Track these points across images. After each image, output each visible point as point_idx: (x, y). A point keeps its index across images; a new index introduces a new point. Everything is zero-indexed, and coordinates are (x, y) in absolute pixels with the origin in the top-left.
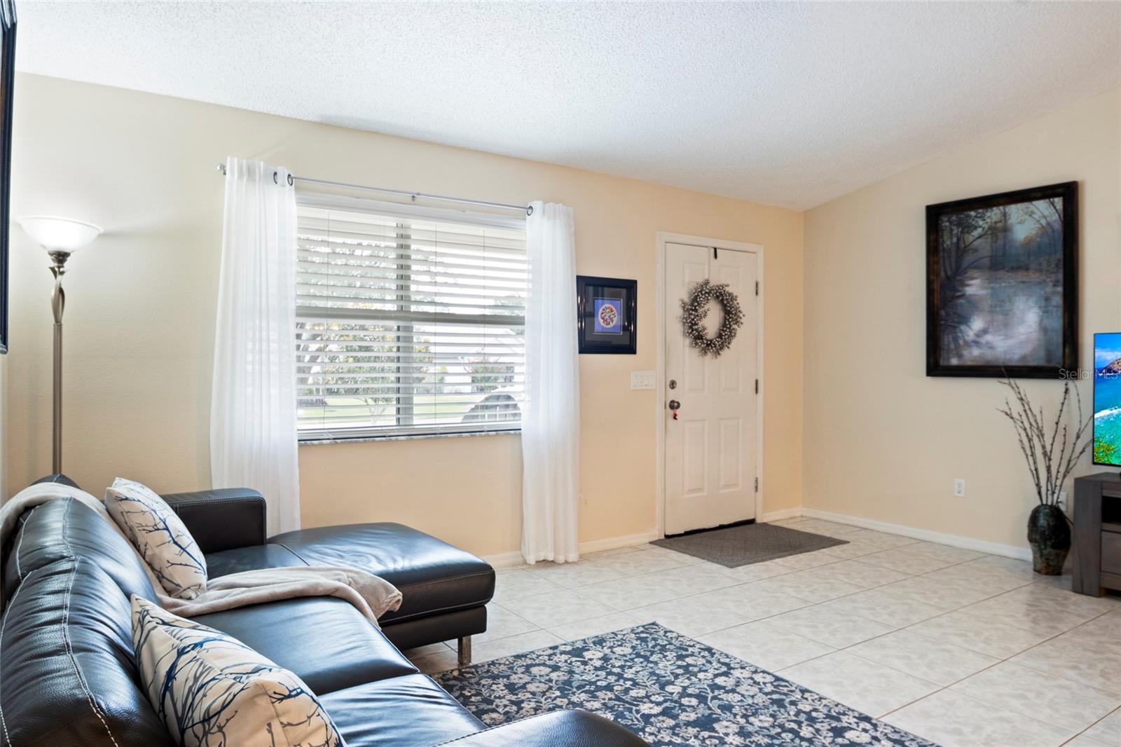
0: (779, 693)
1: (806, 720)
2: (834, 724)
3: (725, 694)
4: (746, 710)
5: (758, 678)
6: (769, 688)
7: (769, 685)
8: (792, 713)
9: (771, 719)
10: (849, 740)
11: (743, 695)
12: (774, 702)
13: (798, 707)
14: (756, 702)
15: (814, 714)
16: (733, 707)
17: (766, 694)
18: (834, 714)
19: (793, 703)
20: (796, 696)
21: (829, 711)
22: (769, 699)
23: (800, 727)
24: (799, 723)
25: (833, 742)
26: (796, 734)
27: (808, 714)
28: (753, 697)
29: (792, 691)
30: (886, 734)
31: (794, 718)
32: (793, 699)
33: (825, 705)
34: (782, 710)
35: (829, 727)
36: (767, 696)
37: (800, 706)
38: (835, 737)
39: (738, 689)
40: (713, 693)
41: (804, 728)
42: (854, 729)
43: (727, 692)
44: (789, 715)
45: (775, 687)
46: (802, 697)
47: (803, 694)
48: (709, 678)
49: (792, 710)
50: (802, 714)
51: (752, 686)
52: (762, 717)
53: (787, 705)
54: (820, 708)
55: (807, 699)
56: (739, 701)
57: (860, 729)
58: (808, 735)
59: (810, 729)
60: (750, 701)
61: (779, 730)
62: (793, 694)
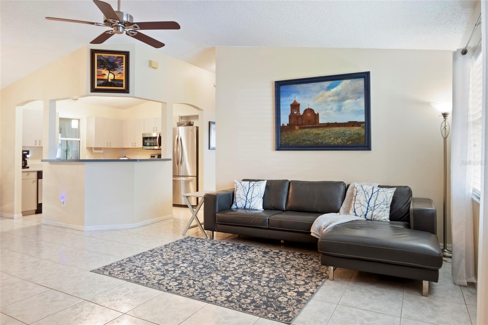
0: (202, 293)
1: (191, 285)
2: (181, 286)
3: (223, 288)
4: (213, 284)
5: (213, 298)
6: (207, 294)
7: (208, 296)
8: (197, 287)
9: (204, 283)
10: (177, 282)
11: (217, 289)
12: (204, 289)
13: (194, 289)
14: (211, 288)
15: (188, 288)
16: (218, 284)
17: (208, 291)
18: (181, 289)
19: (197, 290)
20: (195, 293)
21: (182, 290)
22: (206, 290)
23: (193, 283)
24: (194, 284)
25: (182, 281)
26: (194, 280)
27: (190, 287)
28: (213, 289)
29: (197, 295)
30: (163, 286)
31: (195, 285)
32: (196, 292)
33: (184, 292)
34: (200, 287)
35: (183, 284)
36: (207, 291)
37: (193, 289)
38: (181, 282)
39: (219, 291)
40: (228, 288)
41: (192, 283)
42: (175, 286)
43: (223, 289)
44: (198, 286)
45: (205, 295)
46: (193, 293)
47: (193, 295)
48: (234, 293)
49: (197, 288)
50: (193, 287)
51: (215, 294)
52: (207, 283)
53: (199, 289)
54: (186, 290)
55: (191, 293)
56: (217, 287)
57: (172, 286)
58: (190, 281)
59: (190, 283)
60: (213, 288)
61: (200, 280)
62: (197, 294)
